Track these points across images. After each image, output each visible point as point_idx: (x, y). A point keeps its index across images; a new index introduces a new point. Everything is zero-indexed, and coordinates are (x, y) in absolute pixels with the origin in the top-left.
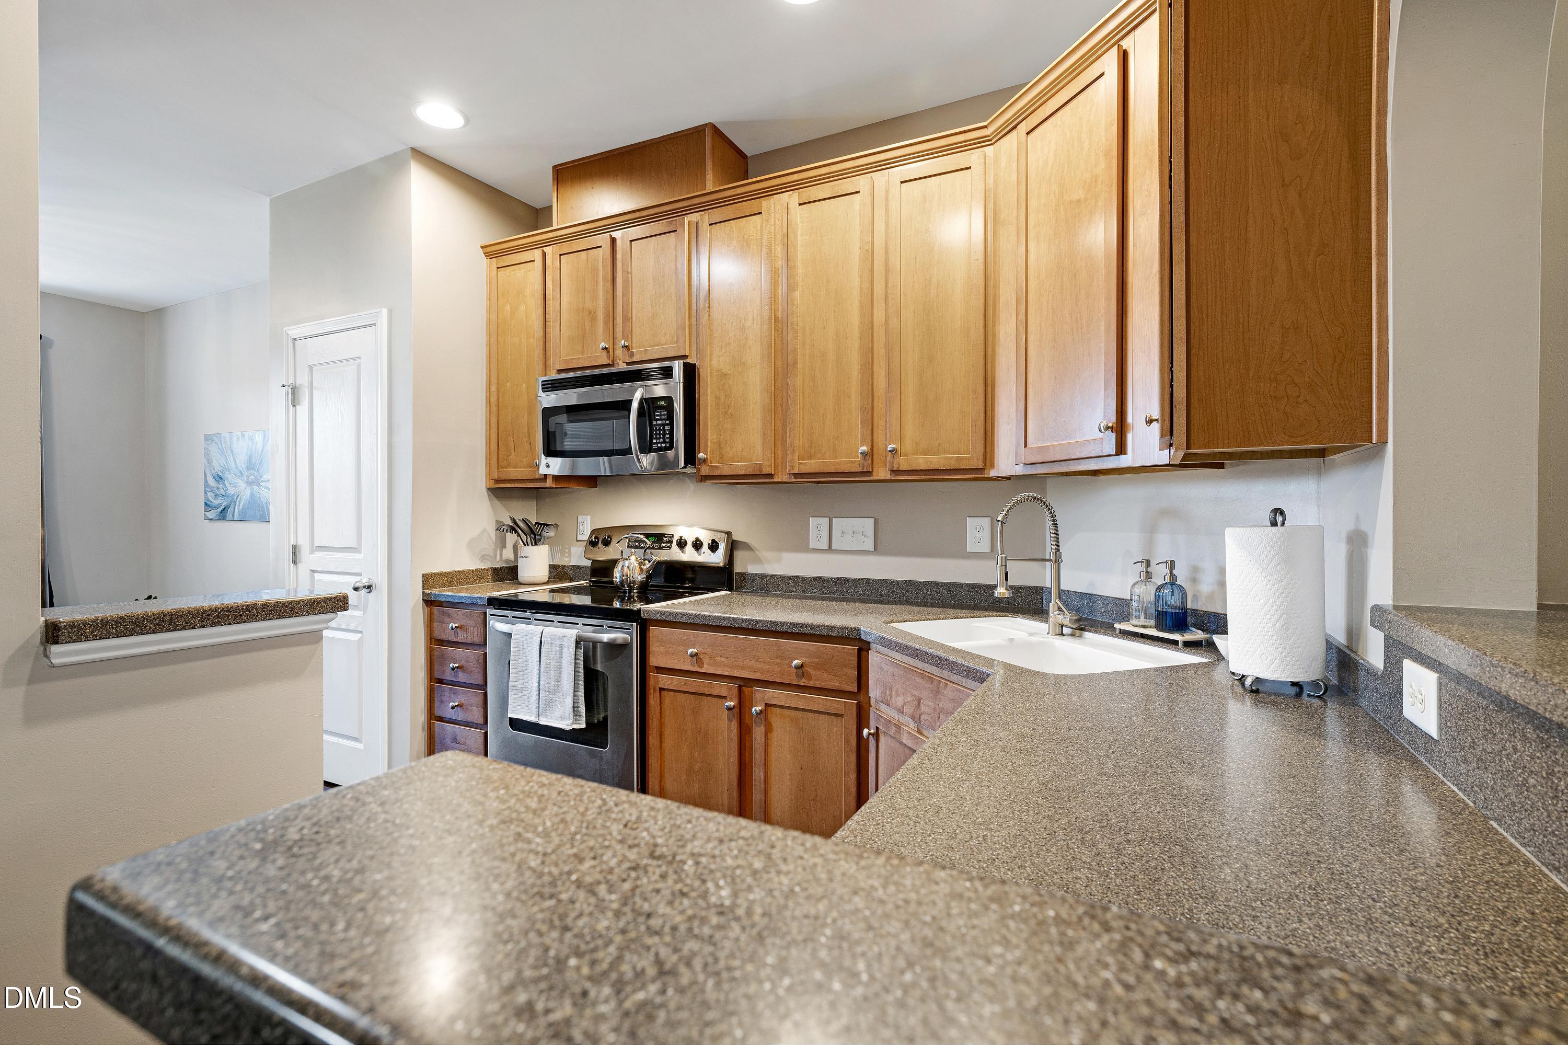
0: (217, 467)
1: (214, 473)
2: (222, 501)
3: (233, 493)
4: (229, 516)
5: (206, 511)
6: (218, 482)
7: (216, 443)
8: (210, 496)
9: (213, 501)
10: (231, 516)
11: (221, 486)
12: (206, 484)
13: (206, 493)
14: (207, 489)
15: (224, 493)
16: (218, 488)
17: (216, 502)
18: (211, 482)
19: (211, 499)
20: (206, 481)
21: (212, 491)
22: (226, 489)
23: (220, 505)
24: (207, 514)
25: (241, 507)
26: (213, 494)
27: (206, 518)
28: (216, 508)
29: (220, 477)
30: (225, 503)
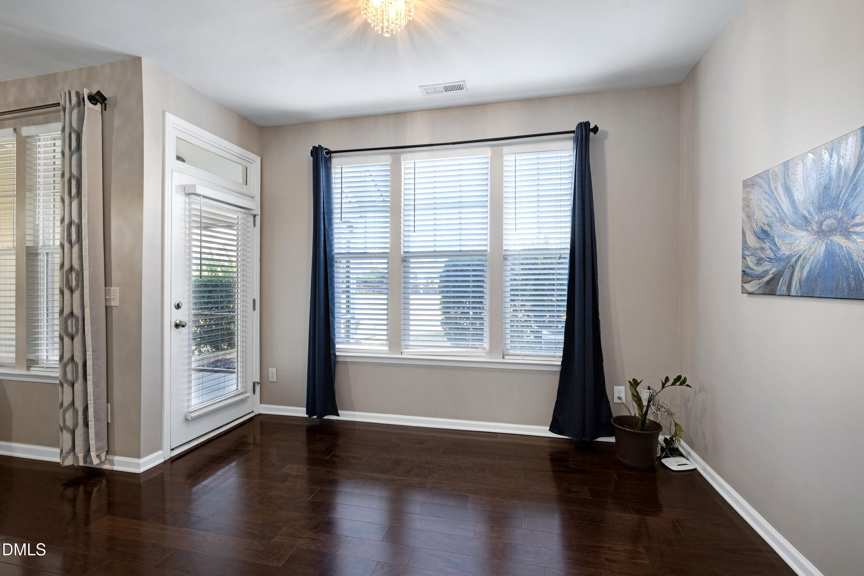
0: (760, 218)
1: (756, 229)
2: (768, 267)
3: (787, 253)
4: (782, 287)
5: (744, 282)
6: (763, 240)
7: (761, 187)
8: (751, 261)
9: (755, 268)
10: (784, 288)
11: (767, 246)
12: (745, 245)
13: (744, 258)
14: (746, 253)
15: (772, 255)
16: (762, 249)
17: (759, 269)
18: (752, 242)
19: (751, 265)
20: (744, 242)
21: (753, 254)
22: (776, 249)
23: (766, 272)
24: (746, 286)
25: (805, 274)
26: (754, 259)
27: (744, 291)
28: (759, 277)
29: (764, 232)
30: (774, 270)
